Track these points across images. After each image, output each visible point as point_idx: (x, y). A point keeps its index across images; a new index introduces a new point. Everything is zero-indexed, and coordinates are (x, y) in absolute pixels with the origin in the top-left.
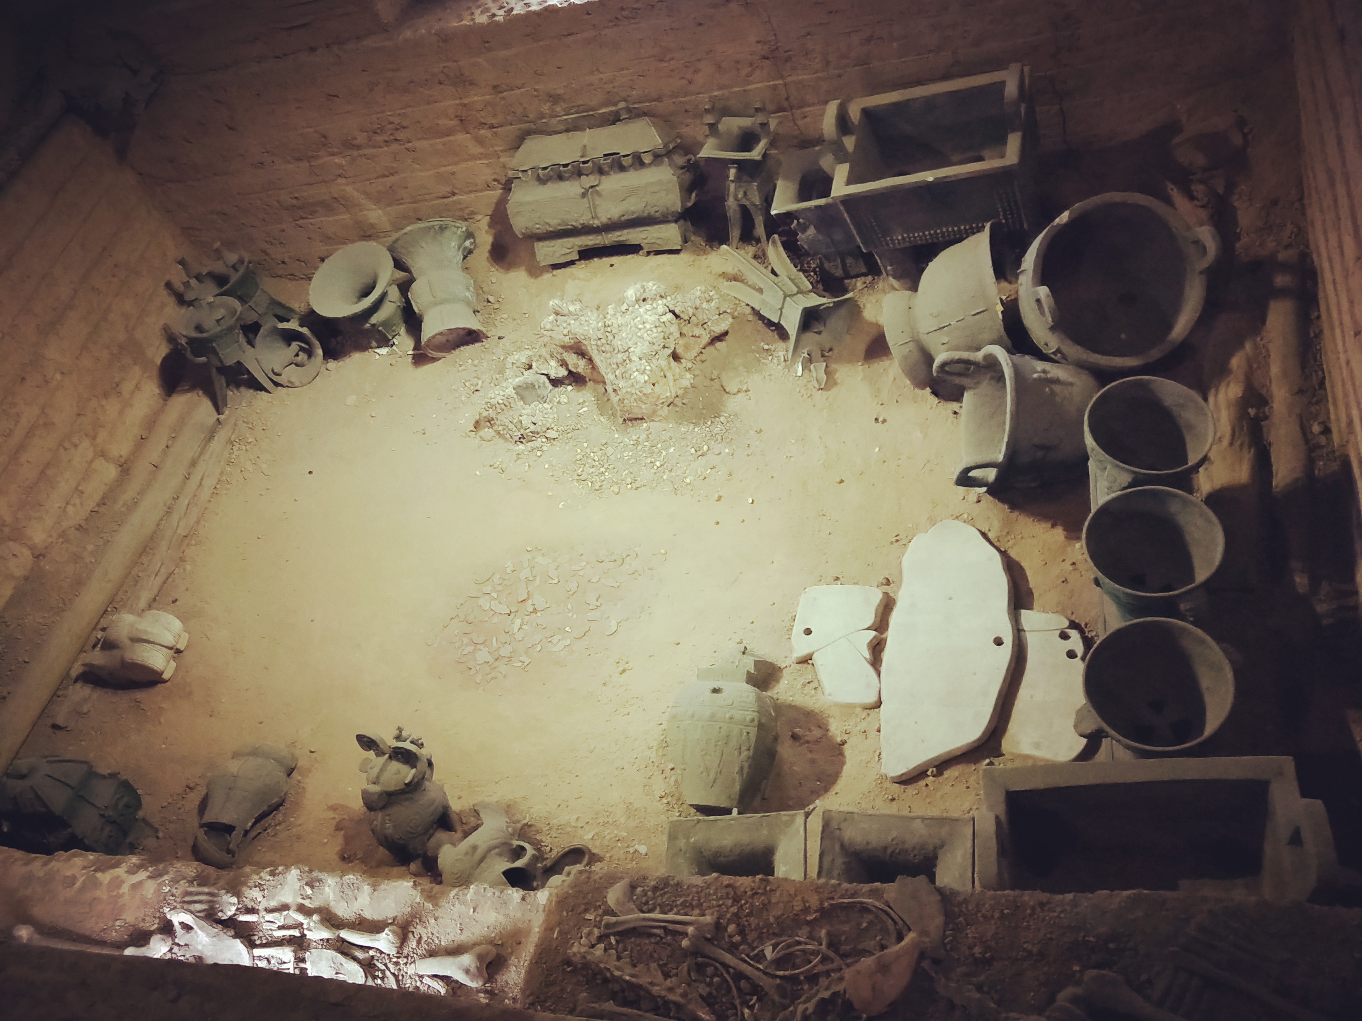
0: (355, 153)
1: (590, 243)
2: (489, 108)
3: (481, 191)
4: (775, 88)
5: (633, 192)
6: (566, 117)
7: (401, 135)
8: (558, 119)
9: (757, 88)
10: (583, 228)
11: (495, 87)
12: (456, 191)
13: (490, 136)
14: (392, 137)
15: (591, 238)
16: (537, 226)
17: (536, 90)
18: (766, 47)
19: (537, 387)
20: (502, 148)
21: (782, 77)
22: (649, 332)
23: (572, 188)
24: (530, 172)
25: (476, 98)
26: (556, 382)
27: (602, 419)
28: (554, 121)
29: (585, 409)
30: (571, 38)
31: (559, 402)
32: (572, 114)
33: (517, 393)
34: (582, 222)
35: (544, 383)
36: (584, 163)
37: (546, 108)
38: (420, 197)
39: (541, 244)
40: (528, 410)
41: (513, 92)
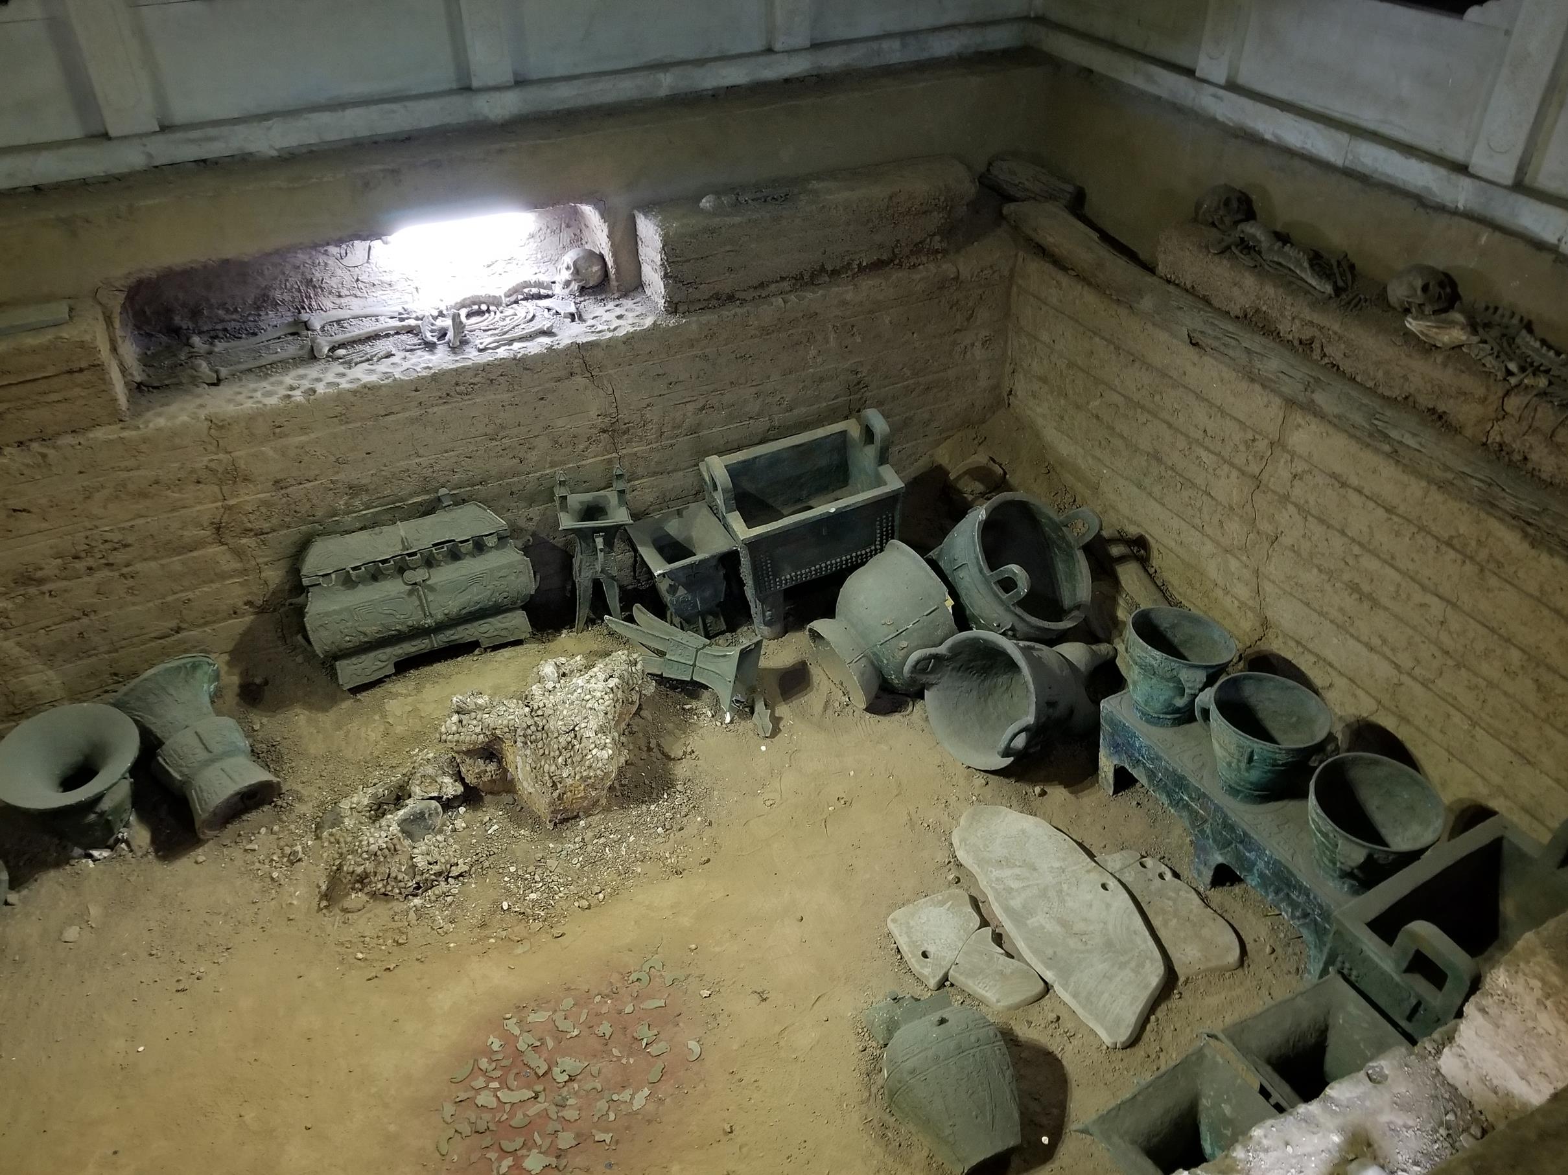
0: (32, 590)
1: (413, 649)
2: (263, 510)
3: (225, 619)
4: (610, 461)
5: (476, 580)
6: (364, 512)
7: (119, 557)
8: (354, 515)
9: (590, 463)
10: (410, 631)
11: (276, 482)
12: (184, 625)
13: (254, 545)
14: (103, 561)
15: (414, 643)
16: (348, 638)
17: (332, 482)
18: (606, 420)
19: (426, 816)
20: (266, 559)
21: (616, 451)
22: (601, 701)
23: (393, 587)
24: (333, 576)
25: (247, 498)
26: (448, 805)
27: (522, 832)
28: (348, 518)
29: (496, 827)
30: (390, 418)
31: (454, 830)
32: (376, 507)
33: (403, 831)
34: (410, 623)
35: (436, 809)
36: (410, 555)
37: (341, 504)
38: (124, 642)
39: (344, 662)
40: (422, 847)
41: (301, 486)
